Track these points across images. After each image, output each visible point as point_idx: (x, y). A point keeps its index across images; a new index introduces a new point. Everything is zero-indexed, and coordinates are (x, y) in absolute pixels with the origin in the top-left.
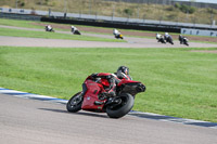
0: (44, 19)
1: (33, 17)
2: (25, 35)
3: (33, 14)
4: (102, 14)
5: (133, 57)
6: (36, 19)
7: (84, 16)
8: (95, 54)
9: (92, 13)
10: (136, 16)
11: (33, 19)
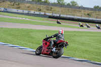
0: (50, 17)
1: (45, 16)
2: (41, 24)
3: (45, 15)
4: (77, 16)
5: (91, 36)
6: (46, 17)
7: (68, 16)
8: (73, 34)
9: (72, 15)
10: (93, 17)
11: (45, 17)
